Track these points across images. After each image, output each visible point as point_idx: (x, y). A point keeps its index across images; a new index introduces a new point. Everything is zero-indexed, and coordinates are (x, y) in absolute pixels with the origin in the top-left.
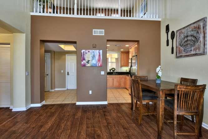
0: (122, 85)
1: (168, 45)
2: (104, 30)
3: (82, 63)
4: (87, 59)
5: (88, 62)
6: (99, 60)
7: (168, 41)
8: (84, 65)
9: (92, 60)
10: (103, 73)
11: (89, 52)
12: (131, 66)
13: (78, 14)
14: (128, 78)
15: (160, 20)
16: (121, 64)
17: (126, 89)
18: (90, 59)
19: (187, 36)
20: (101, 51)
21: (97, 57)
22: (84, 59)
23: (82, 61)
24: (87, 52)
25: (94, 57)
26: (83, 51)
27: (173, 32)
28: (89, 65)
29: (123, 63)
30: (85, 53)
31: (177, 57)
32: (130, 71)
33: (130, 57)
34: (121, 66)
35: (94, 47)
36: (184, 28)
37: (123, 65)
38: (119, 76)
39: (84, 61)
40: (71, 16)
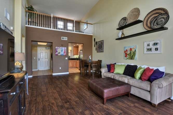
0: (75, 66)
1: (95, 47)
2: (67, 38)
3: (56, 53)
4: (58, 52)
5: (59, 53)
6: (65, 52)
7: (95, 45)
8: (57, 55)
9: (61, 53)
10: (66, 58)
11: (59, 48)
12: (80, 55)
13: (53, 28)
14: (78, 61)
15: (92, 35)
16: (74, 54)
17: (77, 68)
18: (60, 52)
19: (100, 45)
20: (66, 48)
21: (64, 51)
22: (57, 52)
23: (56, 52)
24: (58, 48)
25: (62, 50)
26: (56, 48)
27: (96, 42)
28: (59, 55)
29: (74, 53)
30: (57, 49)
31: (97, 52)
32: (79, 58)
33: (79, 50)
34: (74, 55)
35: (62, 46)
36: (99, 41)
37: (75, 54)
38: (73, 60)
39: (57, 53)
40: (50, 29)
